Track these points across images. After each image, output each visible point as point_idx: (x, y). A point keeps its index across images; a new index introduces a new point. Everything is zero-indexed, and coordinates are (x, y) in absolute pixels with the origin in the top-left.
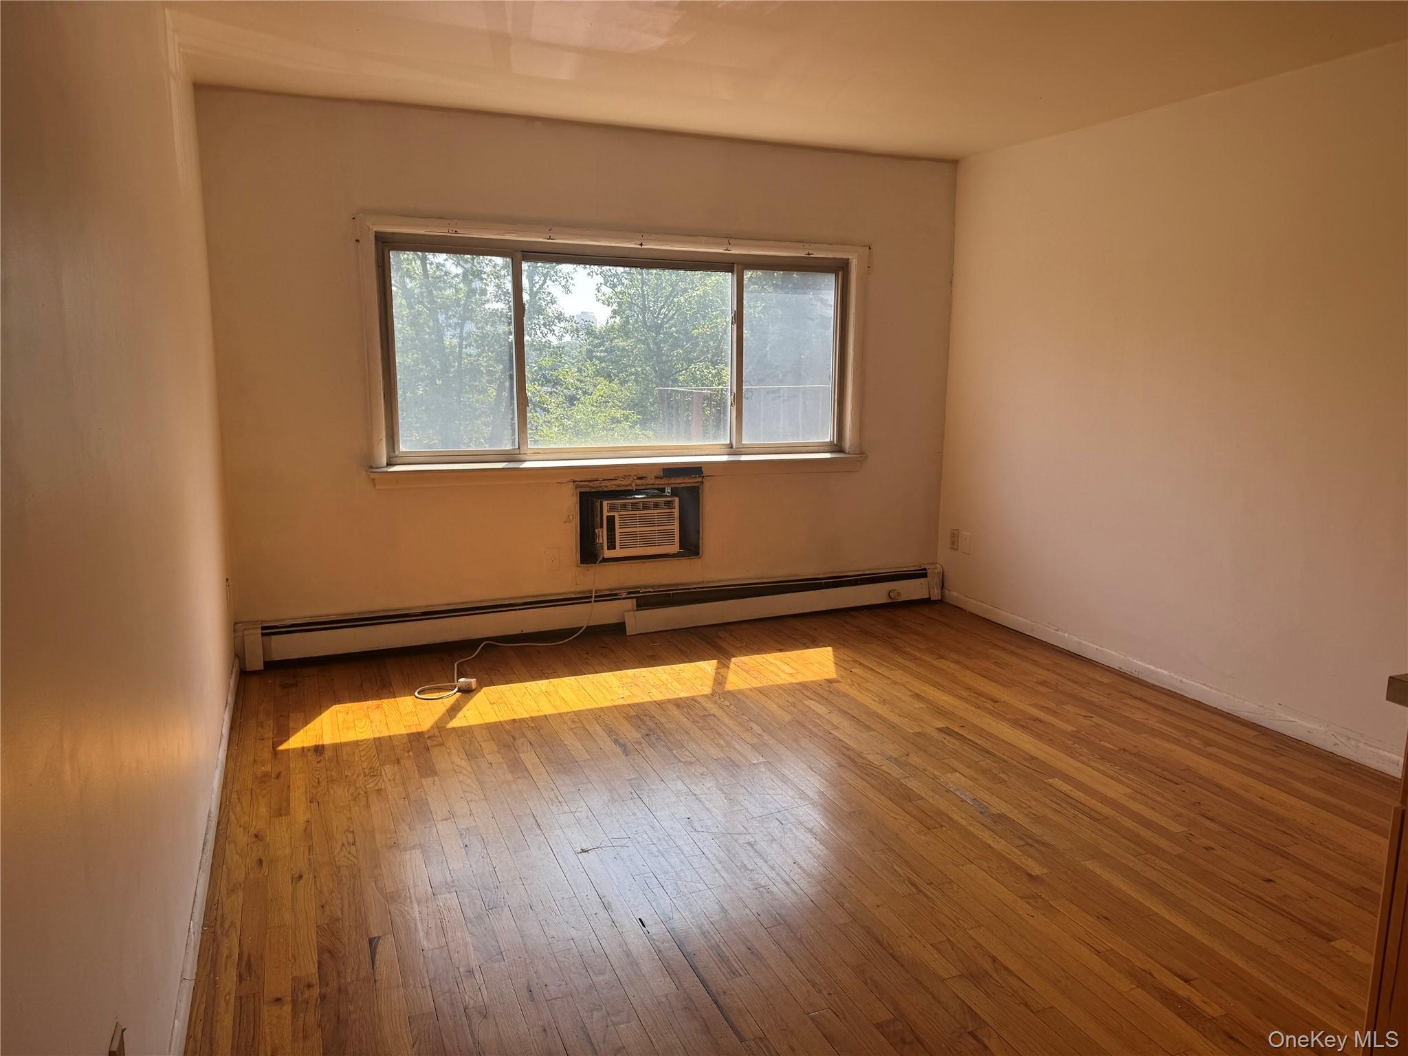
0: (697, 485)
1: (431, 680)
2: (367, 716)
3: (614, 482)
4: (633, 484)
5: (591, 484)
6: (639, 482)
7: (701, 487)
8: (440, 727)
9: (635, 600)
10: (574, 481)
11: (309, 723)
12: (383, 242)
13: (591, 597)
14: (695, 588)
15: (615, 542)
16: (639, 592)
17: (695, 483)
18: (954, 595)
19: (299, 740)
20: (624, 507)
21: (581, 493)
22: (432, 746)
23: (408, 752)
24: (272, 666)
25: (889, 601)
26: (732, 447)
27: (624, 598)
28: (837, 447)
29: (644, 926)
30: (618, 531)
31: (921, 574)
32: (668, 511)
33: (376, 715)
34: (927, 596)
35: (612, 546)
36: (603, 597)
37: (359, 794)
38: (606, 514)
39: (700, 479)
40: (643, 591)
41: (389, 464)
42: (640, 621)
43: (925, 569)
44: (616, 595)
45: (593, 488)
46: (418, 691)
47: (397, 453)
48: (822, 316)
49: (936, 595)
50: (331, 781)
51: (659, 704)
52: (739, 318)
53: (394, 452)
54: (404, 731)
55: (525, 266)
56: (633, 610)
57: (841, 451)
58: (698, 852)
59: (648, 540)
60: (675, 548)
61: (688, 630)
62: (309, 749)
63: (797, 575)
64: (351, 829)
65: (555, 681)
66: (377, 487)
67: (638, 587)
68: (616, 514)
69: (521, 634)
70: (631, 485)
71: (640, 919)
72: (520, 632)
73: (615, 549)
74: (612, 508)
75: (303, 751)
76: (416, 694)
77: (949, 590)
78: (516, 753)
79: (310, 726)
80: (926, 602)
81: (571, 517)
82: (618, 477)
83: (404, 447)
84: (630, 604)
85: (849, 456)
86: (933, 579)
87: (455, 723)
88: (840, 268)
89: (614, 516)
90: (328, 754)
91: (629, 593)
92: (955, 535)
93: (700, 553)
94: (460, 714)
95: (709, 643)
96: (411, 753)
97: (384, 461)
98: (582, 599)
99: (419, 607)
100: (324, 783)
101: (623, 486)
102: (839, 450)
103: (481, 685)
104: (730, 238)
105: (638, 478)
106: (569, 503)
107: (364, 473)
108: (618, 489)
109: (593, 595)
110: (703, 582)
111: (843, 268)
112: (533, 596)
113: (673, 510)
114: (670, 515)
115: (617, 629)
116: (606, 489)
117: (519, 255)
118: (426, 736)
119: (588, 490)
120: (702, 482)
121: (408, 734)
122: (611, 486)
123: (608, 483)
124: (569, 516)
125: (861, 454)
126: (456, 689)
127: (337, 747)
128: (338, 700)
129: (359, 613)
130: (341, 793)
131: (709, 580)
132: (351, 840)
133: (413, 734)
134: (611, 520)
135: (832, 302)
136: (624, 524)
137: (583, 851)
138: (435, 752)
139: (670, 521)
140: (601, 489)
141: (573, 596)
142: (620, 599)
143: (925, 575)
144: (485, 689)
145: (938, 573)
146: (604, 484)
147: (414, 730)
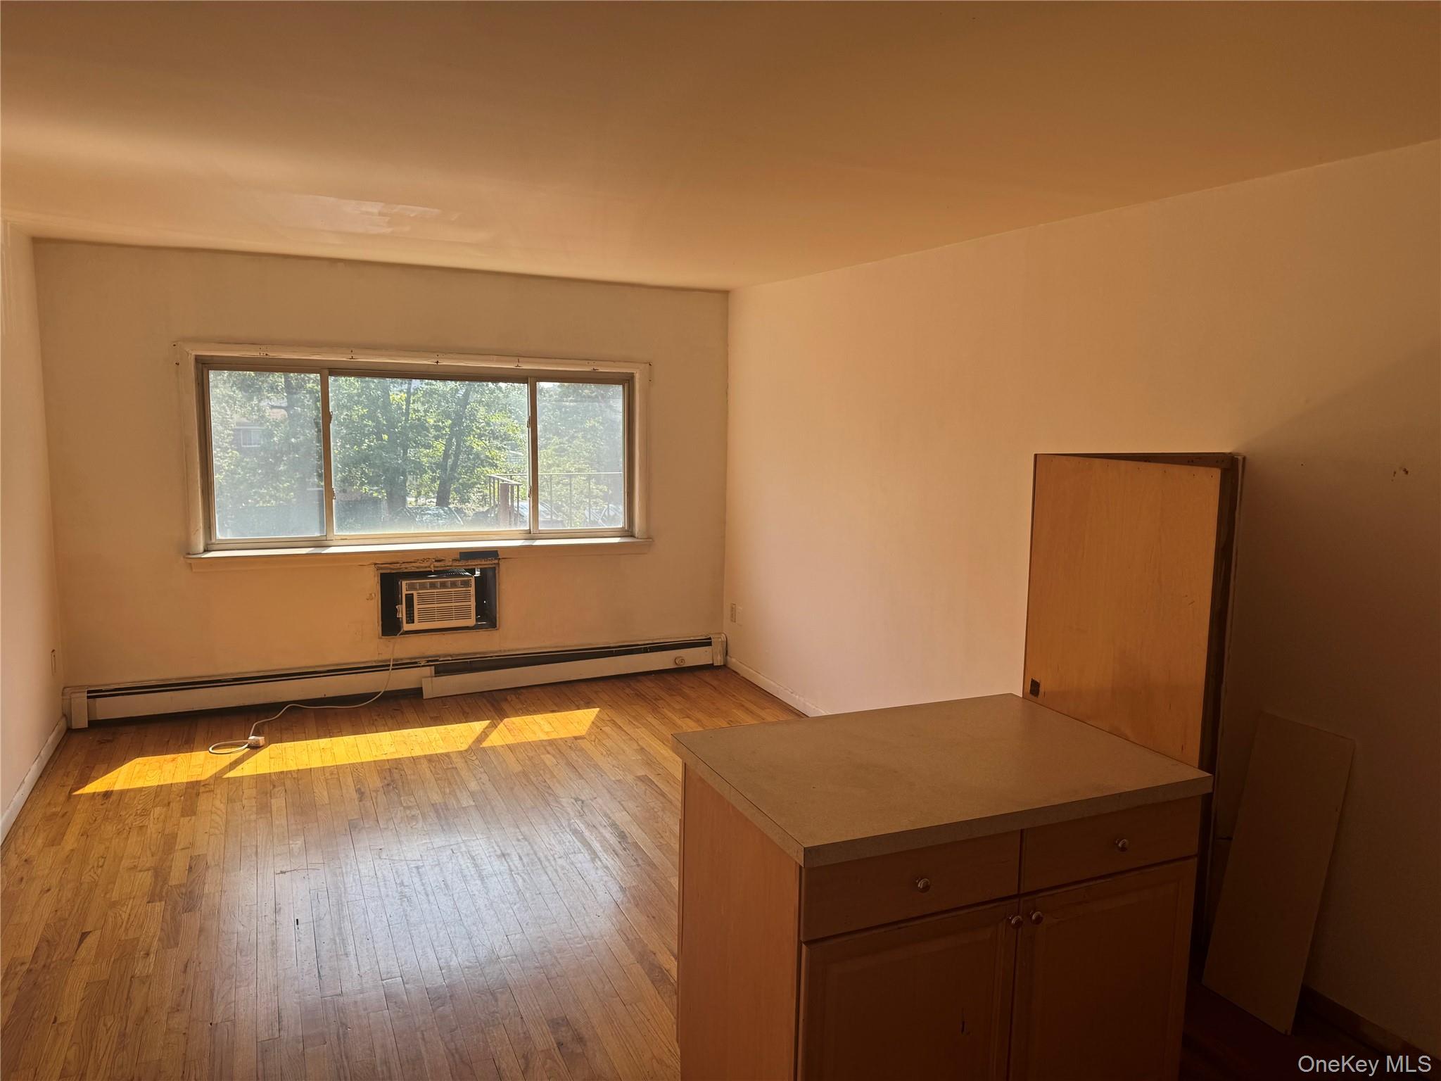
0: (494, 566)
1: (231, 738)
2: (160, 768)
3: (414, 564)
4: (432, 566)
5: (391, 566)
6: (437, 564)
7: (497, 568)
8: (218, 777)
9: (433, 667)
10: (375, 564)
11: (109, 773)
12: (203, 364)
13: (389, 665)
14: (491, 657)
15: (413, 616)
16: (437, 661)
17: (491, 564)
18: (734, 661)
19: (96, 786)
20: (423, 587)
21: (381, 574)
22: (203, 792)
23: (181, 797)
24: (94, 724)
25: (676, 667)
26: (530, 533)
27: (423, 666)
28: (628, 532)
29: (297, 924)
30: (416, 607)
31: (707, 643)
32: (464, 589)
33: (169, 767)
34: (711, 663)
35: (411, 620)
36: (400, 665)
37: (124, 829)
38: (404, 592)
39: (496, 561)
40: (441, 659)
41: (206, 551)
42: (435, 686)
43: (710, 639)
44: (416, 663)
45: (393, 569)
46: (213, 746)
47: (213, 541)
48: (611, 420)
49: (719, 661)
50: (106, 819)
51: (414, 760)
52: (533, 422)
53: (211, 539)
54: (185, 780)
55: (331, 379)
56: (432, 677)
57: (632, 536)
58: (372, 873)
59: (446, 615)
60: (472, 622)
61: (482, 694)
62: (99, 794)
63: (591, 644)
64: (105, 856)
65: (334, 739)
66: (194, 570)
67: (439, 656)
68: (415, 593)
69: (324, 698)
70: (429, 567)
71: (297, 920)
72: (323, 696)
73: (413, 622)
74: (411, 587)
75: (93, 796)
76: (210, 749)
77: (731, 657)
78: (269, 798)
79: (109, 775)
80: (709, 667)
81: (373, 595)
82: (418, 560)
83: (219, 535)
84: (429, 671)
85: (637, 540)
86: (717, 647)
87: (231, 774)
88: (627, 381)
89: (412, 594)
90: (114, 798)
91: (428, 661)
92: (733, 609)
93: (498, 626)
94: (240, 767)
95: (493, 705)
96: (182, 798)
97: (201, 548)
98: (382, 667)
99: (232, 674)
100: (99, 821)
101: (422, 567)
102: (630, 534)
103: (269, 742)
104: (519, 356)
105: (436, 561)
106: (371, 584)
107: (182, 558)
108: (417, 570)
109: (391, 663)
110: (500, 651)
111: (629, 380)
112: (337, 665)
113: (469, 589)
114: (467, 594)
115: (416, 693)
116: (406, 571)
117: (327, 372)
118: (202, 784)
119: (388, 571)
120: (498, 564)
121: (187, 783)
122: (412, 568)
123: (407, 565)
124: (371, 594)
125: (649, 539)
126: (246, 746)
127: (122, 793)
128: (142, 753)
129: (177, 679)
130: (110, 829)
131: (507, 649)
132: (101, 864)
133: (192, 782)
134: (410, 599)
135: (621, 409)
136: (423, 600)
137: (282, 872)
138: (203, 797)
139: (466, 597)
140: (401, 571)
141: (374, 664)
142: (419, 667)
143: (709, 644)
144: (272, 746)
145: (722, 642)
146: (403, 566)
147: (194, 779)
